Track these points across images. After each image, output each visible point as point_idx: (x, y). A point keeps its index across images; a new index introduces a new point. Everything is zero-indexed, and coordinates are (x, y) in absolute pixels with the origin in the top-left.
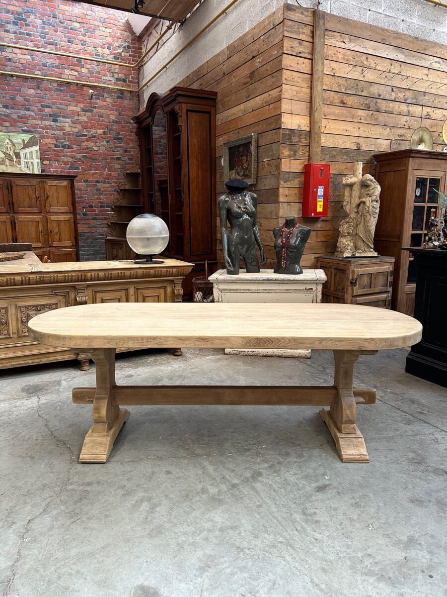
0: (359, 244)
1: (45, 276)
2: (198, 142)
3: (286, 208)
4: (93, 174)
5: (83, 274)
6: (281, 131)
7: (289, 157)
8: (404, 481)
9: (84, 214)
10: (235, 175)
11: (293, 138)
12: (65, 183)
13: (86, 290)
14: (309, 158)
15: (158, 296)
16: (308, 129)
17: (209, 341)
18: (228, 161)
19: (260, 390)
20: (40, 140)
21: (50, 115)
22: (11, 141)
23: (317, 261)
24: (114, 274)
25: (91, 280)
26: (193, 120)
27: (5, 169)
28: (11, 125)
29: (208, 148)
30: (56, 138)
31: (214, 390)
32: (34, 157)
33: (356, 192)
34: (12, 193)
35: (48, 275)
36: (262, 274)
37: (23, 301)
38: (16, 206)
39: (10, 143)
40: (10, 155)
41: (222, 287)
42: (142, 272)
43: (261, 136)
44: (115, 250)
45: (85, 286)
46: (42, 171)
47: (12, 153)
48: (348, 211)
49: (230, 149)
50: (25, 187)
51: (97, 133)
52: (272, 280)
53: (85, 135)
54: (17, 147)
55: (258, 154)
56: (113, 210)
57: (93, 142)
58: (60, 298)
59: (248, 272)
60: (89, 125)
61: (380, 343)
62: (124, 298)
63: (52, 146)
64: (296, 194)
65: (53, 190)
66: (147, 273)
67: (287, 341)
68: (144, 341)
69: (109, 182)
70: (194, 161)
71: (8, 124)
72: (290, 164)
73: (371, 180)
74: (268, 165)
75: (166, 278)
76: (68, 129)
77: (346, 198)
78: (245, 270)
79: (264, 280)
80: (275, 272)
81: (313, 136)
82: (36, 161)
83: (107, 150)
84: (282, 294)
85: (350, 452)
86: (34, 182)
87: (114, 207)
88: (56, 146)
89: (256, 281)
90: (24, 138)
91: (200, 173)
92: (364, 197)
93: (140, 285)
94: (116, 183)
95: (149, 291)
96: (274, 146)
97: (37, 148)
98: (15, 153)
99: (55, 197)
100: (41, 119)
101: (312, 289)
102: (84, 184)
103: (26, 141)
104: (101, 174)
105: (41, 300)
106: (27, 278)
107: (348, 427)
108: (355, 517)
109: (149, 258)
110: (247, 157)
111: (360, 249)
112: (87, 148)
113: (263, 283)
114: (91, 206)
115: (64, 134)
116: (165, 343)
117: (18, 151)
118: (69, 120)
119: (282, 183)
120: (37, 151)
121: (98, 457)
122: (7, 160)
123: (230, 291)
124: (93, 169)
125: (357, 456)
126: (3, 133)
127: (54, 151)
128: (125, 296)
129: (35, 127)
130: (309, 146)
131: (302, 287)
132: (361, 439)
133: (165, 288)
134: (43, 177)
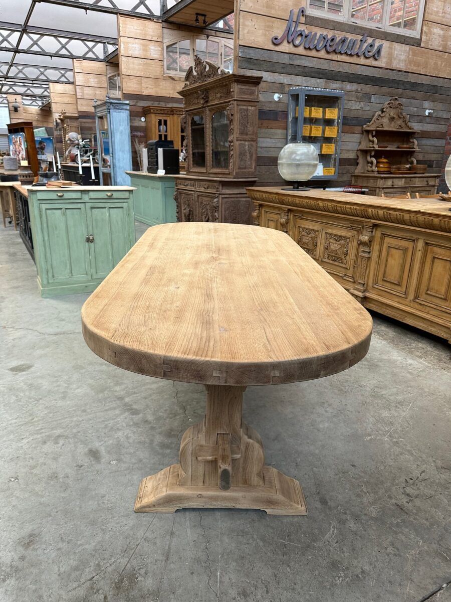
1: (338, 205)
25: (374, 219)
35: (340, 205)
37: (331, 229)
45: (371, 225)
58: (355, 232)
93: (431, 239)
105: (342, 231)
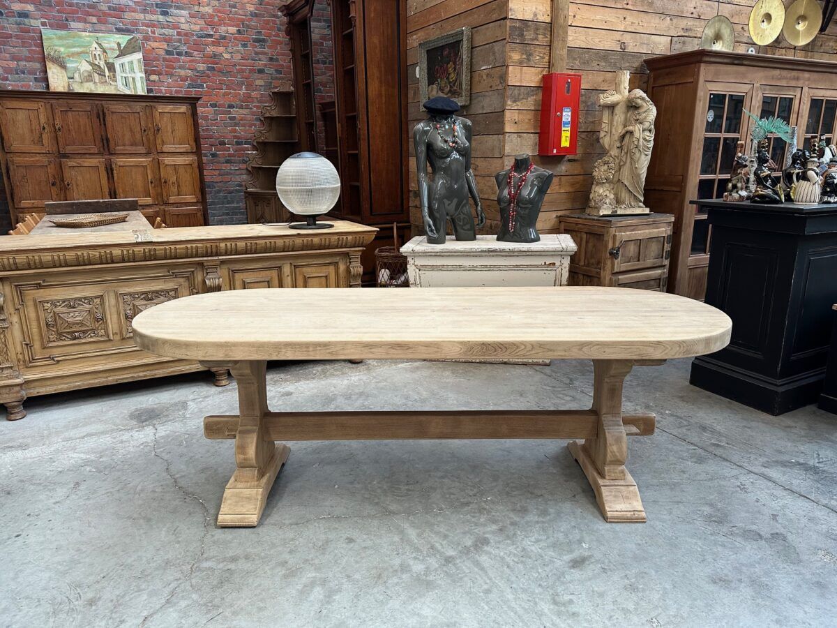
0: (623, 195)
1: (157, 248)
2: (380, 42)
3: (515, 141)
4: (224, 95)
5: (214, 245)
6: (508, 22)
7: (520, 63)
8: (699, 549)
9: (214, 155)
10: (437, 92)
11: (525, 33)
12: (183, 109)
13: (219, 269)
14: (549, 65)
15: (326, 276)
16: (548, 20)
17: (410, 348)
18: (426, 71)
19: (483, 416)
20: (143, 44)
21: (157, 4)
22: (100, 45)
23: (560, 222)
24: (259, 244)
25: (226, 254)
26: (373, 8)
27: (93, 88)
28: (100, 21)
29: (396, 52)
30: (168, 40)
31: (414, 418)
32: (136, 69)
33: (620, 116)
34: (105, 125)
35: (161, 247)
36: (480, 242)
37: (126, 286)
38: (112, 143)
39: (98, 49)
40: (100, 67)
41: (419, 262)
42: (301, 241)
43: (477, 32)
44: (259, 208)
45: (218, 263)
46: (149, 90)
47: (102, 64)
48: (607, 146)
49: (428, 51)
50: (123, 115)
51: (227, 32)
52: (495, 251)
53: (211, 36)
54: (109, 55)
55: (471, 59)
56: (255, 148)
57: (223, 46)
58: (181, 280)
59: (458, 239)
60: (216, 19)
61: (672, 349)
62: (276, 281)
63: (162, 53)
64: (530, 120)
65: (166, 118)
66: (310, 243)
67: (529, 347)
68: (311, 349)
69: (247, 107)
70: (374, 72)
71: (94, 20)
72: (521, 73)
73: (643, 99)
74: (488, 75)
75: (337, 250)
76: (185, 27)
77: (603, 125)
78: (454, 237)
79: (482, 251)
80: (498, 239)
81: (555, 31)
82: (140, 75)
83: (243, 58)
84: (510, 272)
85: (618, 507)
86: (138, 107)
87: (255, 144)
88: (168, 52)
89: (472, 254)
90: (119, 40)
91: (383, 89)
92: (631, 124)
93: (299, 261)
94: (257, 107)
95: (313, 269)
96: (497, 47)
97: (139, 56)
98: (107, 63)
99: (169, 129)
100: (144, 11)
101: (554, 264)
102: (211, 110)
103: (122, 46)
104: (236, 95)
105: (153, 284)
106: (131, 252)
107: (614, 469)
108: (631, 607)
109: (312, 220)
110: (455, 63)
111: (624, 203)
112: (215, 56)
113: (480, 256)
114: (223, 143)
115: (179, 34)
116: (341, 352)
117: (111, 61)
118: (185, 13)
119: (509, 103)
120: (139, 61)
121: (245, 518)
122: (96, 75)
123: (433, 268)
124: (224, 87)
125: (630, 513)
126: (87, 34)
127: (165, 59)
128: (277, 277)
129: (135, 23)
130: (550, 46)
131: (540, 261)
132: (633, 487)
133: (336, 264)
134: (151, 99)
